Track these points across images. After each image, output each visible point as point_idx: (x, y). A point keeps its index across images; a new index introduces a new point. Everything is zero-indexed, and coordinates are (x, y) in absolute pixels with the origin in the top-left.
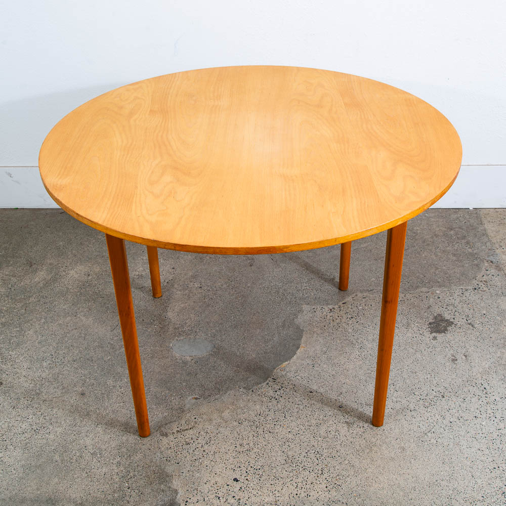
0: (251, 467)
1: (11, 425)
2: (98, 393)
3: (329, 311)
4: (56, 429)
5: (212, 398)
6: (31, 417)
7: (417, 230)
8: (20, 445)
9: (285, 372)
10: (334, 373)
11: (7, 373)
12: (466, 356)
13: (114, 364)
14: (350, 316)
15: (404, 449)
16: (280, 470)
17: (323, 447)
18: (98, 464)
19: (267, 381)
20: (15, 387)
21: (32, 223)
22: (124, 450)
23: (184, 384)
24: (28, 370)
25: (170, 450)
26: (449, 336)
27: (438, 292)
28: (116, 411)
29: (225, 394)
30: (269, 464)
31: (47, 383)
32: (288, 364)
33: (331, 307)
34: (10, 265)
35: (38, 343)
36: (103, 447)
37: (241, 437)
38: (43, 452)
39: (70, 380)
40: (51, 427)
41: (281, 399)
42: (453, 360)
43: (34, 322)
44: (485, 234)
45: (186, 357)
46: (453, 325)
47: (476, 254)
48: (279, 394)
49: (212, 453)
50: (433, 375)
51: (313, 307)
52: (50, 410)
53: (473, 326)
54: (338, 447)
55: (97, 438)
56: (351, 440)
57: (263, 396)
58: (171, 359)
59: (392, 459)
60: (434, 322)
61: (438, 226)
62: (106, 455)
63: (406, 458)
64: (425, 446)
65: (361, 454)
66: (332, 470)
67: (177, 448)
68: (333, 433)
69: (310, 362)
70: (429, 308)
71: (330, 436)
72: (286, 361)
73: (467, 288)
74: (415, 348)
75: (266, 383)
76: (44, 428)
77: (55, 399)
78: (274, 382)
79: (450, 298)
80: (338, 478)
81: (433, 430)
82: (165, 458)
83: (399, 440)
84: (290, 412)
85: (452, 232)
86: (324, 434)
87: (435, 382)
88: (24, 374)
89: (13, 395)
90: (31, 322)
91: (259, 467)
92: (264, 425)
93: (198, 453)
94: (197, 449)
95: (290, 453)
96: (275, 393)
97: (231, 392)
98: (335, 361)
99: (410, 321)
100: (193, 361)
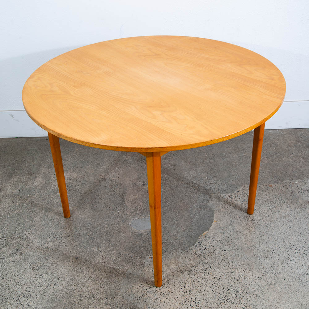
0: (193, 302)
1: (32, 281)
2: (86, 257)
3: (229, 197)
4: (62, 282)
6: (44, 275)
7: (278, 143)
8: (39, 294)
9: (206, 238)
10: (238, 237)
11: (25, 246)
13: (95, 237)
14: (243, 200)
15: (290, 286)
16: (212, 303)
17: (238, 287)
18: (93, 304)
19: (196, 245)
20: (31, 256)
21: (28, 147)
22: (109, 294)
23: (142, 248)
24: (38, 243)
25: (139, 293)
27: (296, 182)
28: (100, 269)
29: (169, 254)
30: (204, 299)
31: (52, 252)
32: (208, 232)
33: (229, 194)
34: (17, 174)
35: (43, 225)
36: (95, 293)
37: (184, 282)
38: (55, 298)
39: (67, 249)
40: (58, 281)
41: (206, 256)
43: (39, 212)
45: (141, 231)
48: (204, 252)
49: (166, 293)
50: (301, 236)
51: (218, 195)
52: (56, 269)
54: (248, 286)
55: (90, 287)
56: (256, 281)
57: (194, 254)
58: (131, 233)
59: (284, 293)
61: (290, 140)
62: (97, 298)
63: (292, 291)
64: (304, 283)
65: (263, 290)
66: (246, 301)
67: (143, 291)
68: (243, 277)
69: (221, 231)
70: (292, 193)
71: (242, 279)
72: (206, 231)
74: (287, 219)
75: (195, 245)
76: (54, 282)
77: (58, 262)
78: (200, 245)
79: (305, 186)
80: (250, 306)
81: (307, 273)
82: (136, 298)
83: (286, 280)
84: (213, 264)
85: (300, 144)
86: (237, 278)
88: (36, 246)
89: (30, 261)
90: (36, 212)
91: (198, 301)
92: (198, 273)
93: (157, 294)
94: (157, 291)
95: (217, 291)
96: (201, 252)
97: (173, 252)
98: (237, 229)
99: (281, 202)
100: (146, 233)
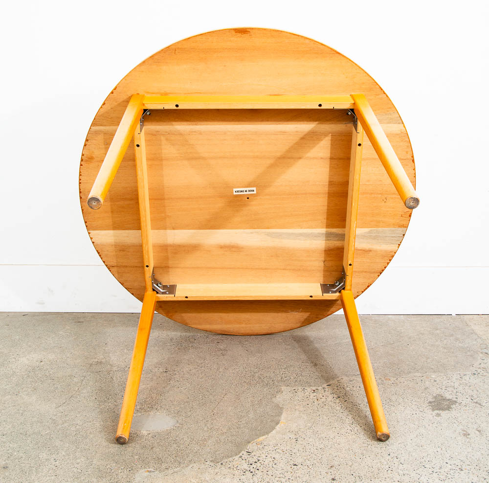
3: (312, 391)
5: (170, 471)
7: (401, 330)
9: (262, 446)
10: (322, 446)
12: (479, 431)
14: (336, 396)
19: (241, 454)
23: (137, 457)
26: (453, 413)
27: (433, 376)
29: (186, 466)
32: (266, 438)
33: (314, 388)
41: (257, 472)
42: (464, 435)
44: (473, 332)
45: (142, 432)
46: (457, 404)
47: (467, 347)
48: (255, 467)
50: (444, 449)
51: (294, 388)
53: (480, 404)
57: (235, 469)
60: (434, 401)
61: (423, 327)
69: (293, 436)
70: (426, 389)
72: (263, 435)
73: (465, 373)
74: (416, 423)
75: (239, 456)
78: (249, 455)
79: (449, 381)
85: (438, 331)
87: (448, 455)
96: (249, 466)
97: (195, 465)
98: (322, 435)
99: (406, 400)
100: (150, 435)
